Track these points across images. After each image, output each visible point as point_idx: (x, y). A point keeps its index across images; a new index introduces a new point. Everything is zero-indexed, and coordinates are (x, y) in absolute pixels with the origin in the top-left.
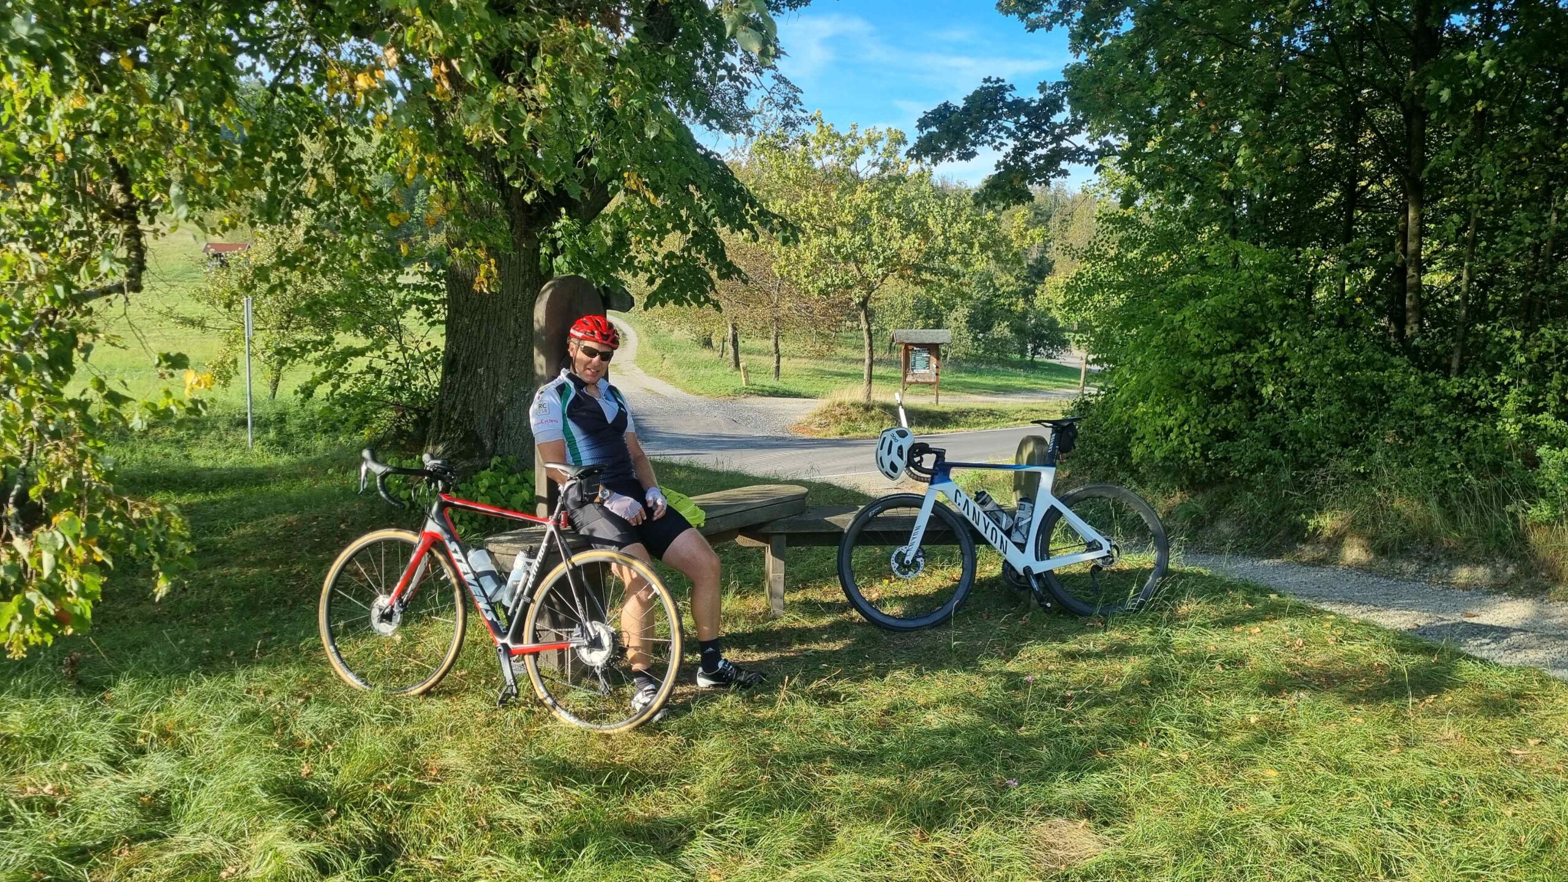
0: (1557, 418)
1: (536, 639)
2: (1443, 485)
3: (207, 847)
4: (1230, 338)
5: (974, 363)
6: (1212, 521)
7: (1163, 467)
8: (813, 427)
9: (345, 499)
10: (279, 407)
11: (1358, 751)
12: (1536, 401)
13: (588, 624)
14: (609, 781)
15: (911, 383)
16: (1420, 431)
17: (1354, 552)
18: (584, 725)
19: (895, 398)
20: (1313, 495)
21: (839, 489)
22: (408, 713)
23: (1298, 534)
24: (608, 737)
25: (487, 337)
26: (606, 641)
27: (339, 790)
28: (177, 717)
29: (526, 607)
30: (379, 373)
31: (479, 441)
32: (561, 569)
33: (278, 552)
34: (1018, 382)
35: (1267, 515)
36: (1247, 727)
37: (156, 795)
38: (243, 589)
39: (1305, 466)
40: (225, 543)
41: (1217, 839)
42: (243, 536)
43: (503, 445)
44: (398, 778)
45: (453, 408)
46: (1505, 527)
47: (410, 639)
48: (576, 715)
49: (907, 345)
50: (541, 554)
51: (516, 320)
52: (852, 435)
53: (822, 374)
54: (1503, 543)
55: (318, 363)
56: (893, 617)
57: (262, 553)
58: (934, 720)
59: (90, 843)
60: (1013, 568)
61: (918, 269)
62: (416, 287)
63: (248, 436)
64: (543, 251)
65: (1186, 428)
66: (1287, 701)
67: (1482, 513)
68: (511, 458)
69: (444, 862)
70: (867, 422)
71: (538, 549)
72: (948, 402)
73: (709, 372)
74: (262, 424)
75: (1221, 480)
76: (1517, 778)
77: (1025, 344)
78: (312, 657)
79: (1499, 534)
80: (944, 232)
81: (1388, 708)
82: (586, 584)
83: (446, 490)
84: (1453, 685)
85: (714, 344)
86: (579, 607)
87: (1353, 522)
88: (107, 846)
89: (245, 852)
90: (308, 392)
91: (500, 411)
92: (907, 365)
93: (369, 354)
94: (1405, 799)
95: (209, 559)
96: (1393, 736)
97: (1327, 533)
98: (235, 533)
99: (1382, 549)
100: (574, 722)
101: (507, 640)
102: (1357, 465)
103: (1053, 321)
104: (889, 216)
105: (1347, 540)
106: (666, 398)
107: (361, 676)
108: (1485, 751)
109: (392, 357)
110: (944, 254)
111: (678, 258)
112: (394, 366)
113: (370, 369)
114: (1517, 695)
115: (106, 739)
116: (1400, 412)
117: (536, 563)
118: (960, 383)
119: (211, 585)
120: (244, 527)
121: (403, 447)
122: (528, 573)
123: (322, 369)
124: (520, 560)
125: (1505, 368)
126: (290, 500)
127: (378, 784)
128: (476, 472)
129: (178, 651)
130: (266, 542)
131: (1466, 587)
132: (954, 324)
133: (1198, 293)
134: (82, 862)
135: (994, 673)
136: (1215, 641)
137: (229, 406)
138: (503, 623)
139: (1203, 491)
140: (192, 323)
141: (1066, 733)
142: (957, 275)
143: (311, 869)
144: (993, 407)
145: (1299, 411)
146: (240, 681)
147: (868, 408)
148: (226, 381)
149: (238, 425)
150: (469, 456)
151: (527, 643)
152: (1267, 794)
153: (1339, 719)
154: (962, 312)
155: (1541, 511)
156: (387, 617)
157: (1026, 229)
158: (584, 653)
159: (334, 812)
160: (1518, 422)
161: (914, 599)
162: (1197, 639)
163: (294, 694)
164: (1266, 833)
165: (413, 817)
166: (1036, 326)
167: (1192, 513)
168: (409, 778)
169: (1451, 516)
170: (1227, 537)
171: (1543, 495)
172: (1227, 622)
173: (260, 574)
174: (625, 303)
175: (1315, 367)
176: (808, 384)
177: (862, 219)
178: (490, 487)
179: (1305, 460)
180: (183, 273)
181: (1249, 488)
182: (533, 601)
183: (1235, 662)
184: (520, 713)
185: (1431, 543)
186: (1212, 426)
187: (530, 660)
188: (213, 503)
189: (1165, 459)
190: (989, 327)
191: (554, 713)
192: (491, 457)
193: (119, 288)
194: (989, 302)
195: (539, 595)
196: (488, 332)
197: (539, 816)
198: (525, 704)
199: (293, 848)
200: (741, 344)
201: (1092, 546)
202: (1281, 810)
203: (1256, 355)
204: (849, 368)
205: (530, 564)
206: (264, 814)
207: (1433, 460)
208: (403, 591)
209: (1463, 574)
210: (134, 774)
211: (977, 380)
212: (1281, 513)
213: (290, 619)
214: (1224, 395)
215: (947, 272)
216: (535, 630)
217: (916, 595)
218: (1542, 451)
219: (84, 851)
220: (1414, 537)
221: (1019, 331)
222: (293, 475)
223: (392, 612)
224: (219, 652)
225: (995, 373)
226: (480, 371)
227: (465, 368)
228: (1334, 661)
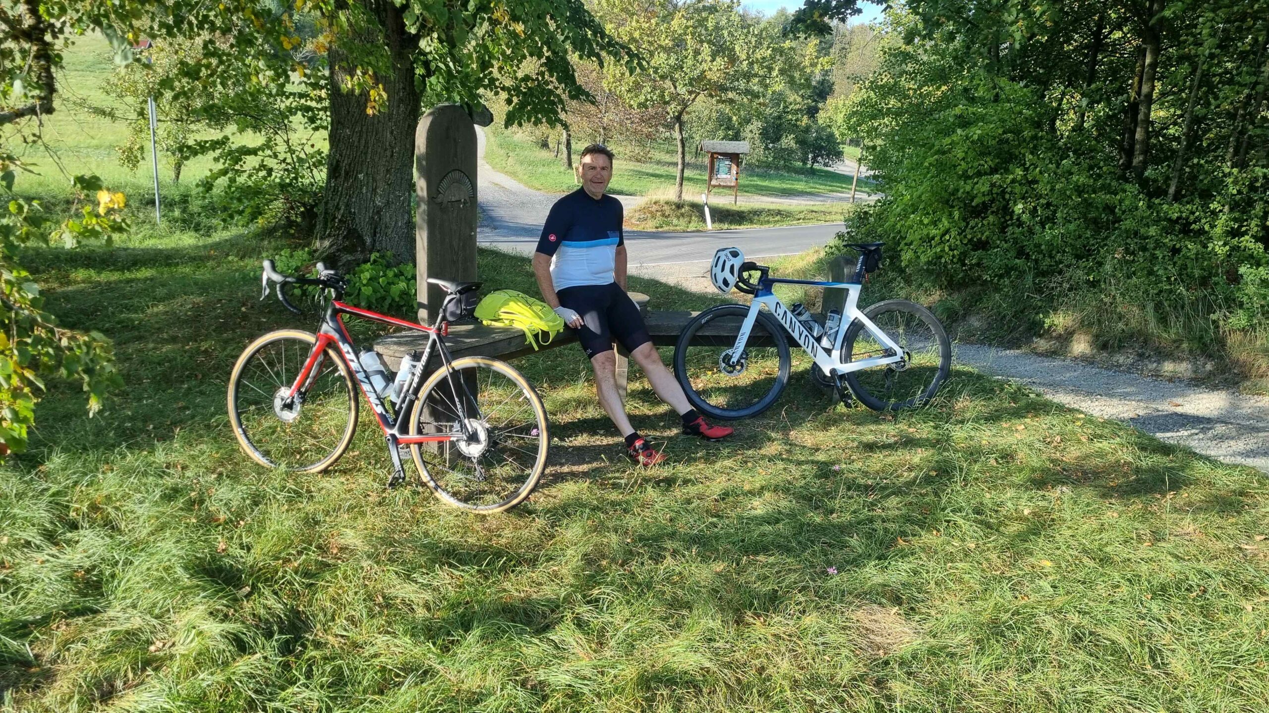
0: (1256, 242)
1: (420, 431)
2: (1158, 294)
3: (136, 622)
4: (988, 163)
5: (763, 169)
6: (964, 316)
7: (927, 270)
8: (633, 221)
9: (245, 285)
10: (182, 189)
11: (1117, 544)
12: (1241, 226)
13: (466, 421)
14: (487, 565)
15: (714, 186)
16: (1144, 249)
17: (1081, 346)
18: (461, 505)
19: (701, 199)
20: (1051, 298)
21: (665, 286)
22: (309, 491)
23: (1036, 329)
24: (484, 516)
25: (366, 145)
26: (482, 436)
27: (251, 567)
28: (105, 493)
29: (412, 403)
30: (270, 171)
31: (360, 238)
32: (442, 372)
33: (187, 331)
34: (800, 186)
35: (1010, 313)
36: (1021, 519)
37: (88, 571)
38: (159, 364)
39: (1043, 274)
40: (141, 320)
41: (1010, 628)
42: (157, 314)
43: (381, 243)
44: (304, 557)
45: (338, 208)
46: (1206, 331)
47: (308, 419)
48: (455, 495)
49: (713, 154)
50: (424, 358)
51: (392, 133)
52: (666, 228)
53: (641, 174)
54: (1205, 344)
55: (216, 160)
56: (718, 408)
57: (174, 331)
58: (759, 507)
59: (31, 618)
60: (820, 369)
61: (723, 89)
62: (302, 96)
63: (156, 214)
64: (417, 71)
65: (947, 237)
66: (1055, 493)
67: (1189, 318)
68: (389, 253)
69: (348, 637)
70: (678, 218)
71: (422, 353)
72: (745, 203)
73: (546, 170)
74: (169, 204)
75: (974, 281)
76: (1249, 574)
77: (806, 154)
78: (222, 435)
79: (1201, 337)
80: (748, 58)
81: (1137, 505)
82: (464, 386)
83: (339, 297)
84: (1187, 483)
85: (551, 146)
86: (459, 407)
87: (1082, 321)
88: (46, 620)
89: (170, 628)
90: (208, 186)
91: (378, 213)
92: (712, 170)
93: (260, 153)
94: (1161, 592)
95: (127, 335)
96: (1144, 530)
97: (1061, 330)
98: (149, 311)
99: (1103, 344)
100: (454, 503)
101: (395, 431)
102: (1088, 274)
103: (832, 135)
104: (702, 42)
105: (1076, 336)
106: (511, 192)
107: (266, 454)
108: (1219, 546)
109: (281, 157)
110: (748, 76)
111: (533, 80)
112: (283, 165)
113: (263, 166)
114: (1241, 494)
115: (41, 513)
116: (1127, 231)
117: (420, 366)
118: (753, 186)
119: (131, 359)
120: (157, 306)
121: (293, 235)
122: (414, 374)
123: (220, 166)
124: (406, 362)
125: (1218, 198)
126: (196, 284)
127: (287, 561)
128: (358, 265)
129: (103, 423)
130: (175, 320)
131: (1170, 380)
132: (750, 135)
133: (964, 122)
134: (24, 636)
135: (807, 462)
136: (986, 436)
137: (138, 187)
138: (391, 417)
139: (959, 290)
140: (103, 113)
141: (871, 520)
142: (756, 96)
143: (231, 648)
144: (781, 208)
145: (1044, 228)
146: (160, 457)
147: (679, 206)
148: (134, 166)
149: (147, 203)
150: (351, 250)
151: (413, 434)
152: (1045, 584)
153: (1097, 513)
154: (756, 125)
155: (1239, 319)
156: (289, 406)
157: (817, 58)
158: (463, 446)
159: (248, 589)
160: (1225, 245)
161: (734, 390)
162: (972, 433)
163: (210, 471)
164: (1049, 623)
165: (319, 595)
166: (817, 139)
167: (948, 309)
168: (313, 556)
169: (1163, 320)
170: (976, 329)
171: (1241, 305)
172: (993, 418)
173: (173, 351)
174: (487, 119)
175: (1059, 191)
176: (629, 183)
177: (679, 43)
178: (370, 279)
179: (1045, 268)
180: (94, 64)
181: (997, 289)
182: (417, 398)
183: (1007, 456)
184: (407, 492)
185: (1145, 342)
186: (969, 237)
187: (414, 448)
188: (129, 281)
189: (929, 263)
190: (778, 139)
191: (437, 494)
192: (371, 252)
193: (32, 111)
194: (779, 117)
195: (423, 393)
196: (367, 143)
197: (428, 596)
198: (410, 484)
199: (214, 628)
200: (573, 146)
201: (889, 353)
202: (1059, 601)
203: (1011, 177)
204: (661, 170)
205: (414, 366)
206: (187, 591)
207: (1151, 273)
208: (302, 384)
209: (1168, 367)
210: (69, 549)
211: (766, 183)
212: (1022, 312)
213: (202, 393)
214: (979, 211)
215: (747, 92)
216: (419, 423)
217: (735, 386)
218: (1242, 270)
219: (25, 625)
220: (1132, 336)
221: (802, 142)
222: (197, 258)
223: (293, 402)
224: (140, 424)
225: (781, 178)
226: (361, 176)
227: (347, 173)
228: (1087, 457)
